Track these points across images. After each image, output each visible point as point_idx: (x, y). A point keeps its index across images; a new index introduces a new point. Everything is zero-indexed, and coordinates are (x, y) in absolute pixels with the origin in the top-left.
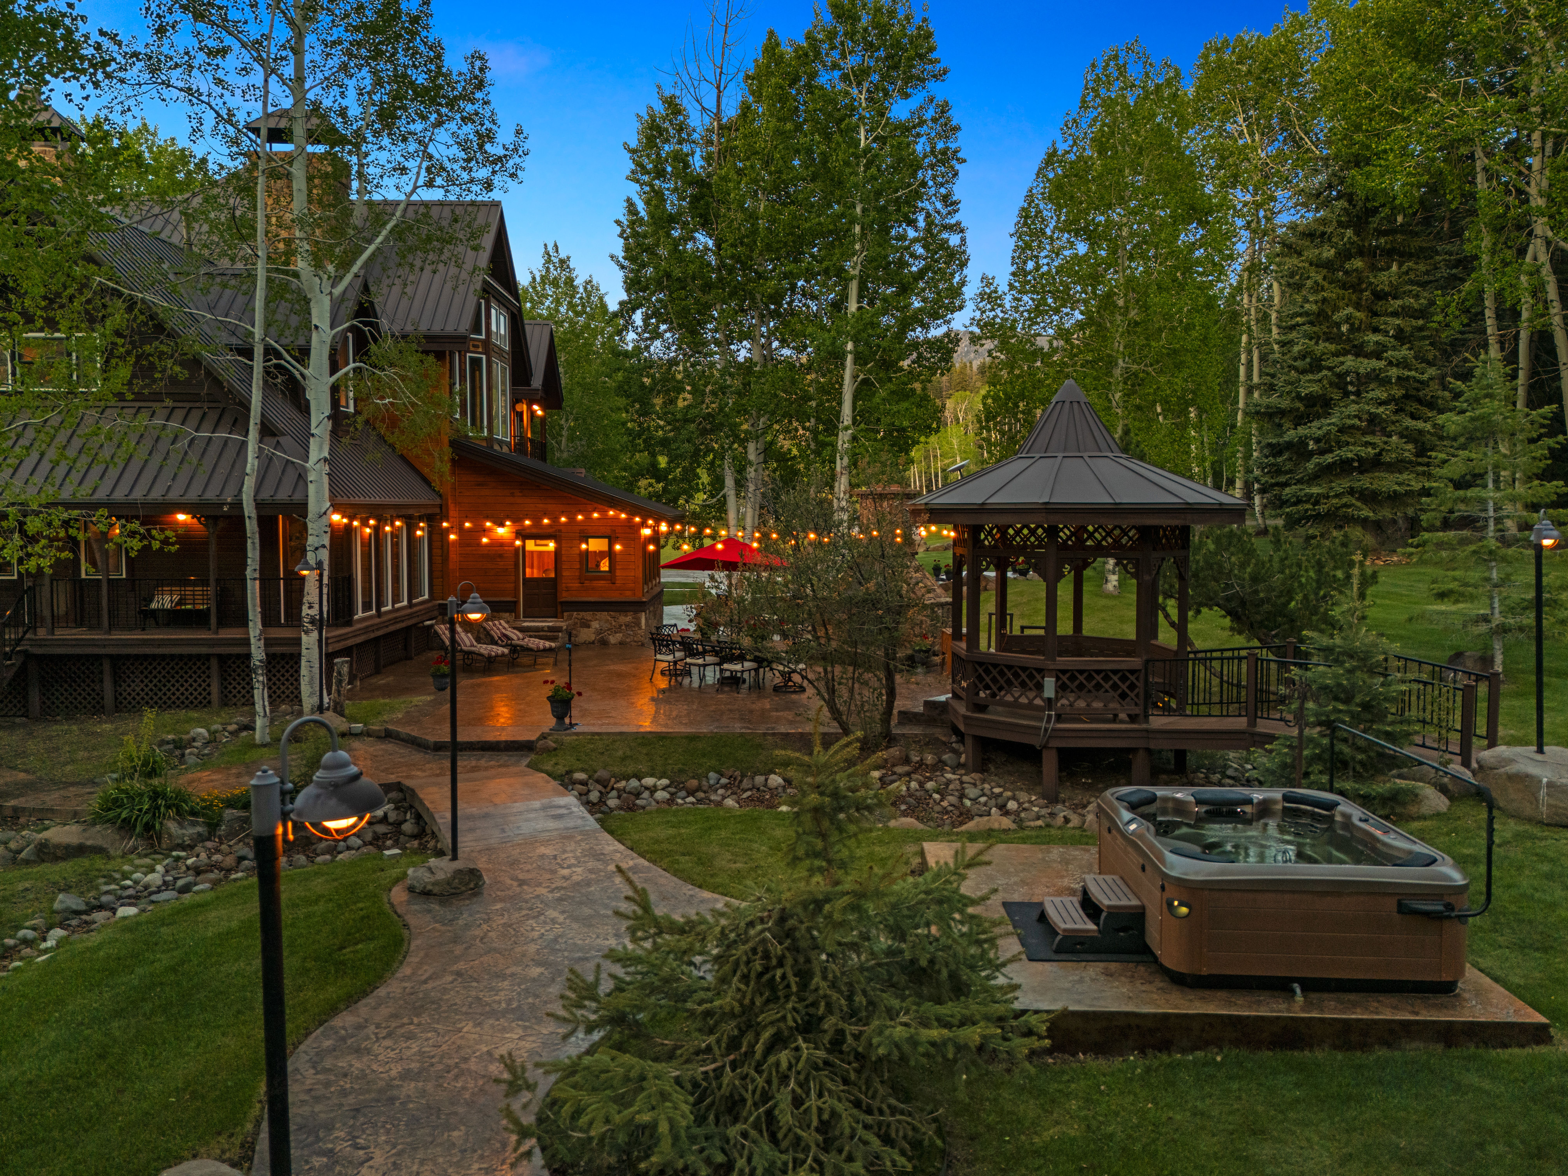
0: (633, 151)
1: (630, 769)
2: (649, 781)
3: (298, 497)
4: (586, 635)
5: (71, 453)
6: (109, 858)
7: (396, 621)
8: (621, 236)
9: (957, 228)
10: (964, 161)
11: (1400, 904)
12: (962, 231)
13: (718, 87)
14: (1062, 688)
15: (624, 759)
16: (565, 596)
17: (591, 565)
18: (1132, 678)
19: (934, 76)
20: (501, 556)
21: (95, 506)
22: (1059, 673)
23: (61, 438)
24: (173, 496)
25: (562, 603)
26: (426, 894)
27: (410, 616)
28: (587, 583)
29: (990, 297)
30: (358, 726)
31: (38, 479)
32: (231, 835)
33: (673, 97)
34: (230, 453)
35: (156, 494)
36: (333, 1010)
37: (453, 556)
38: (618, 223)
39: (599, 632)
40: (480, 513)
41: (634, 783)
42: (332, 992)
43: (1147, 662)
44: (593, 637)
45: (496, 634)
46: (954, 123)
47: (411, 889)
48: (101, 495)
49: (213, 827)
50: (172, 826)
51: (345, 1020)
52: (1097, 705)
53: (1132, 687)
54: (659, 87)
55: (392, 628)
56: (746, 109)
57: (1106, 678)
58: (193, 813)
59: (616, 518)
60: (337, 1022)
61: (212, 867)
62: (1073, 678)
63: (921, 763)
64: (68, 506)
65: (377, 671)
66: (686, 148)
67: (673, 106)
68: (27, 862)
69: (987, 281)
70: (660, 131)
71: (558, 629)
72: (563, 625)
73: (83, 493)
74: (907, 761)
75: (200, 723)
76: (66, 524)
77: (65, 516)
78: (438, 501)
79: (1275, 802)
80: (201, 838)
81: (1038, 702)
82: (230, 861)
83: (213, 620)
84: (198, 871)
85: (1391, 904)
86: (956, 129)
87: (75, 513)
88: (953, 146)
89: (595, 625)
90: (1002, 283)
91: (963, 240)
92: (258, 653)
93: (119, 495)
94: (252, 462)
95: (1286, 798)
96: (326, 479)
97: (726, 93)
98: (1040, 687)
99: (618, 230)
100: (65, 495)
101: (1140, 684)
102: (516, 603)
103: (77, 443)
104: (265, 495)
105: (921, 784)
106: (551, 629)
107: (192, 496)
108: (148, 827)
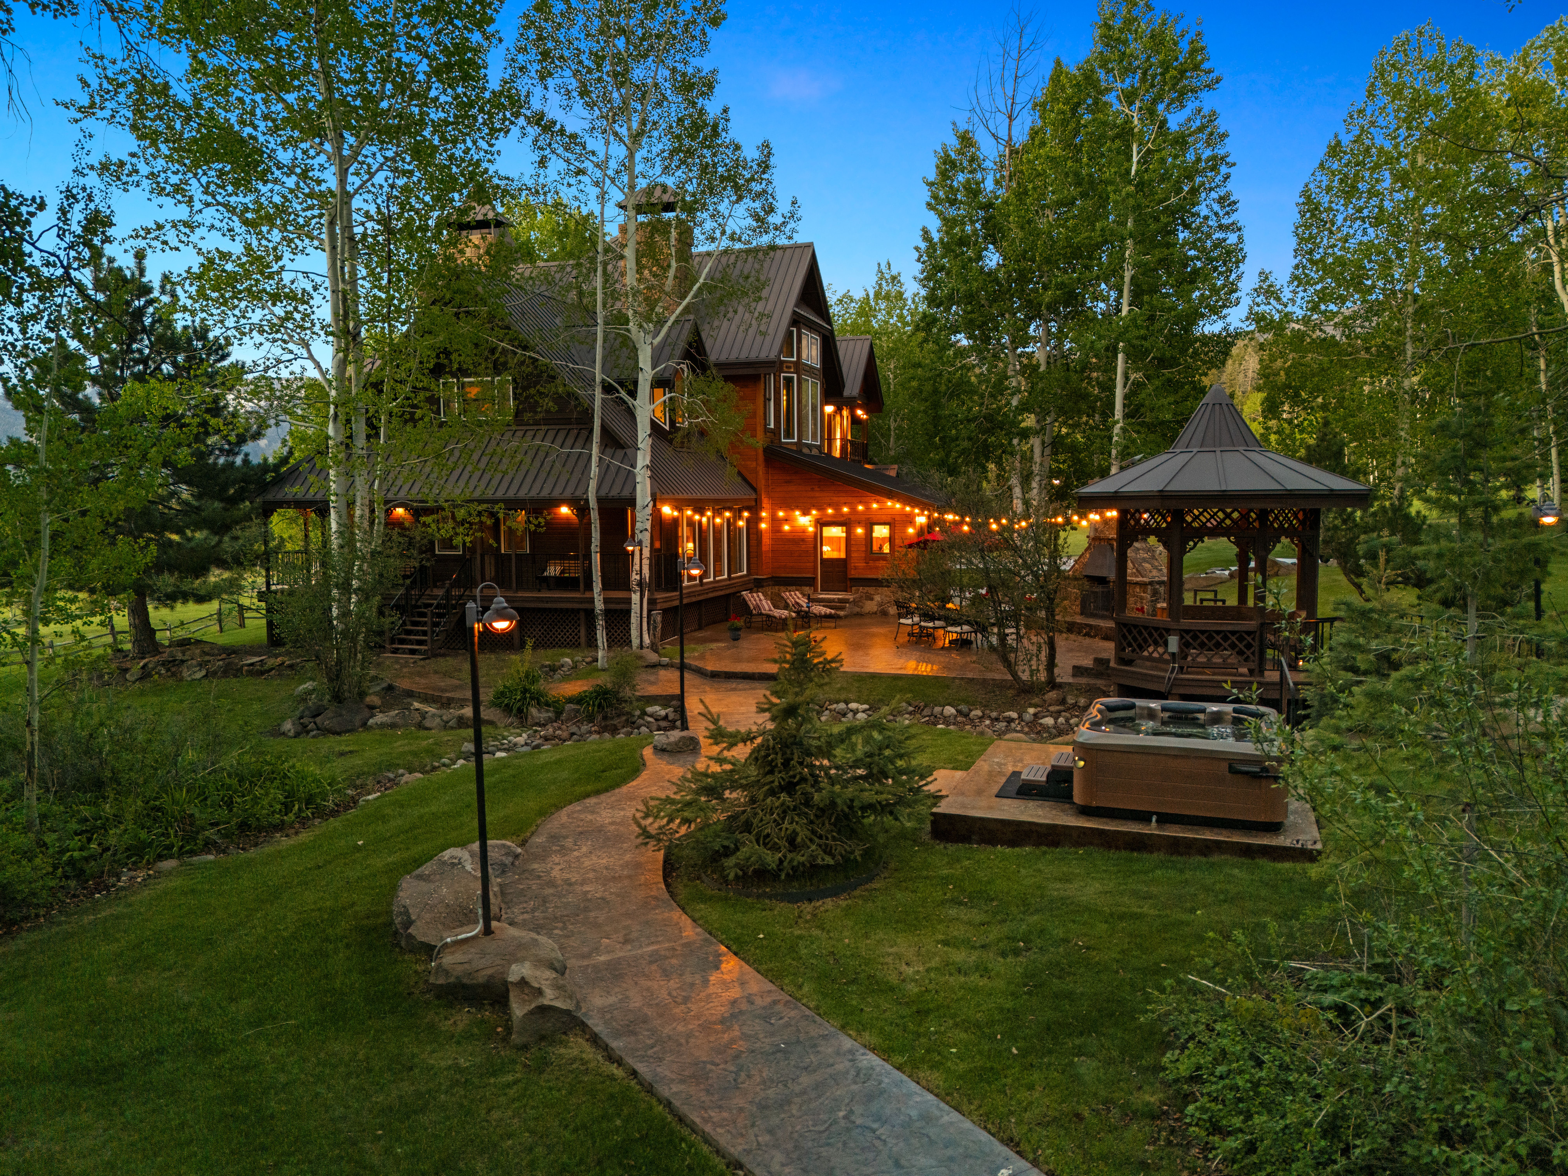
0: (931, 184)
1: (843, 696)
2: (853, 706)
3: (626, 493)
4: (871, 606)
5: (482, 465)
6: (496, 727)
7: (714, 589)
8: (918, 260)
9: (1234, 228)
10: (1234, 164)
11: (1230, 767)
12: (1239, 229)
13: (1010, 117)
14: (1185, 645)
15: (840, 689)
16: (853, 574)
17: (875, 548)
18: (1249, 639)
19: (1208, 86)
20: (803, 540)
21: (495, 502)
22: (1183, 633)
23: (475, 457)
24: (556, 494)
25: (852, 579)
26: (663, 750)
27: (728, 587)
28: (871, 563)
29: (1270, 292)
30: (665, 660)
31: (461, 483)
32: (569, 720)
33: (967, 132)
34: (581, 464)
35: (545, 493)
36: (588, 795)
37: (766, 541)
38: (917, 249)
39: (880, 604)
40: (789, 506)
41: (842, 706)
42: (589, 788)
43: (1262, 625)
44: (875, 609)
45: (790, 601)
46: (1221, 130)
47: (655, 748)
48: (499, 494)
49: (558, 713)
50: (534, 711)
51: (592, 801)
52: (1217, 660)
53: (1249, 646)
54: (954, 124)
55: (711, 595)
56: (1034, 133)
57: (1226, 638)
58: (548, 705)
59: (892, 508)
60: (587, 801)
61: (554, 737)
62: (1195, 637)
63: (1075, 705)
64: (480, 502)
65: (700, 628)
66: (979, 176)
67: (966, 140)
68: (452, 728)
69: (1264, 276)
70: (953, 164)
71: (845, 601)
72: (850, 597)
73: (489, 493)
74: (1063, 702)
75: (568, 656)
76: (480, 514)
77: (480, 508)
78: (754, 496)
79: (1227, 714)
80: (550, 721)
81: (1166, 657)
82: (565, 735)
83: (582, 585)
84: (546, 739)
85: (1225, 766)
86: (1224, 136)
87: (485, 506)
88: (1221, 152)
89: (877, 598)
90: (1281, 277)
91: (1240, 238)
92: (599, 605)
93: (511, 494)
94: (594, 469)
95: (1235, 711)
96: (648, 481)
97: (1014, 123)
98: (1166, 644)
99: (916, 255)
100: (477, 494)
101: (1256, 644)
102: (814, 579)
103: (485, 460)
104: (603, 493)
105: (1067, 720)
106: (840, 601)
107: (568, 494)
108: (520, 711)
